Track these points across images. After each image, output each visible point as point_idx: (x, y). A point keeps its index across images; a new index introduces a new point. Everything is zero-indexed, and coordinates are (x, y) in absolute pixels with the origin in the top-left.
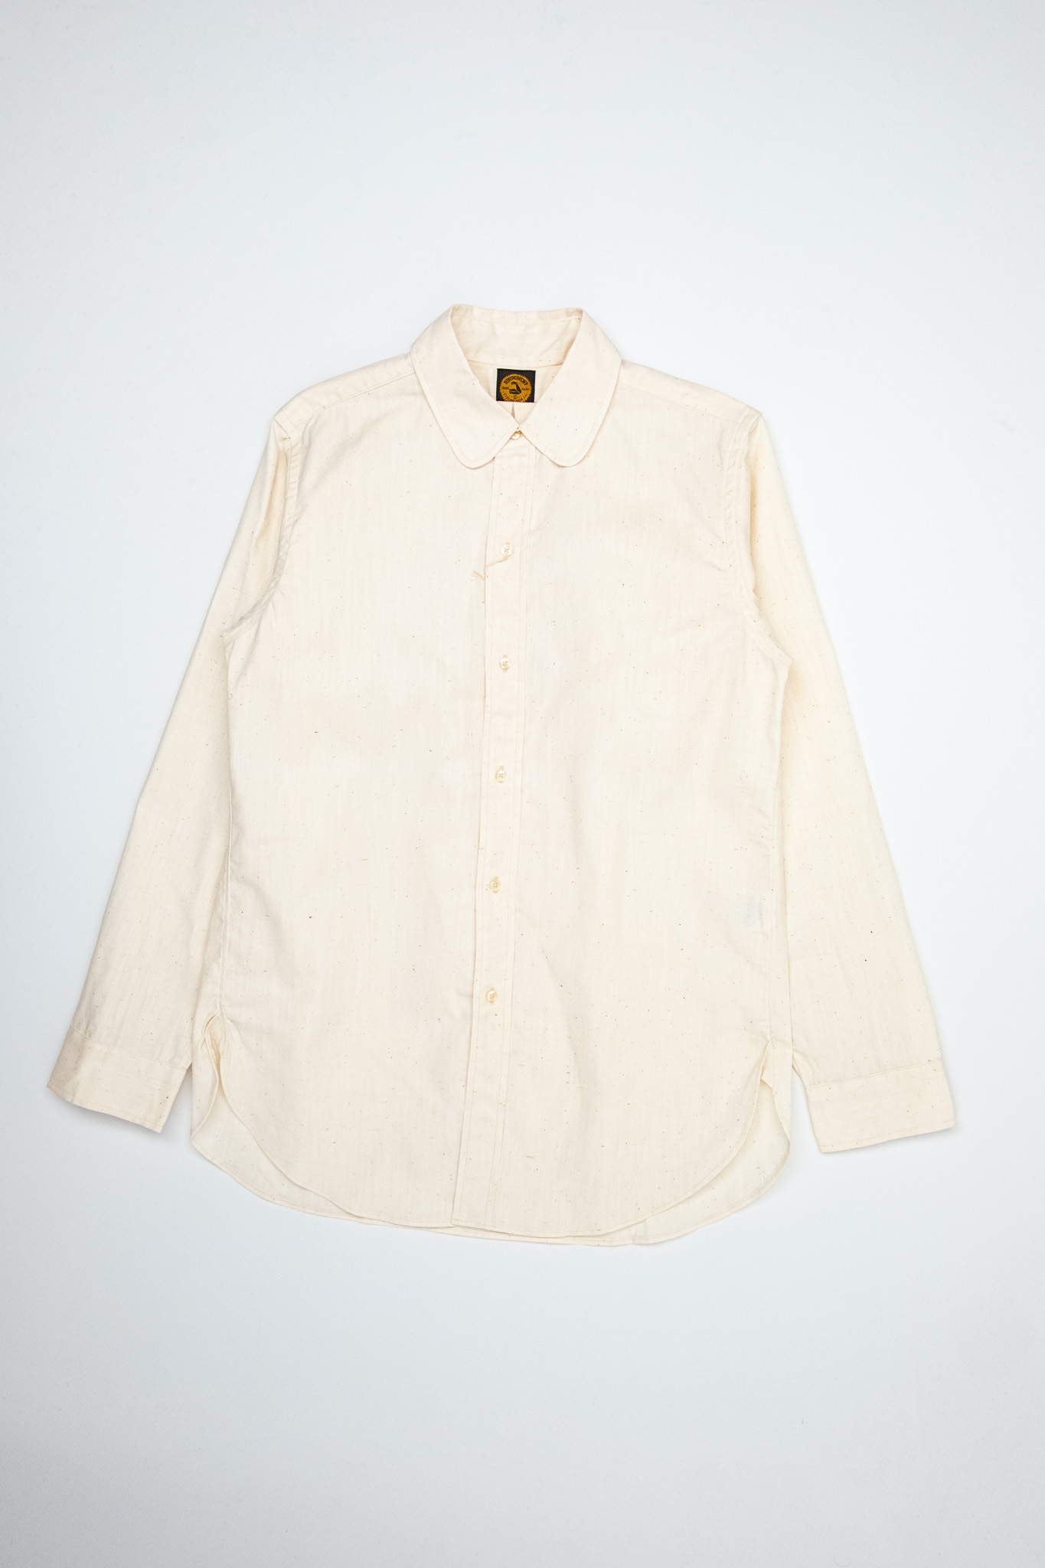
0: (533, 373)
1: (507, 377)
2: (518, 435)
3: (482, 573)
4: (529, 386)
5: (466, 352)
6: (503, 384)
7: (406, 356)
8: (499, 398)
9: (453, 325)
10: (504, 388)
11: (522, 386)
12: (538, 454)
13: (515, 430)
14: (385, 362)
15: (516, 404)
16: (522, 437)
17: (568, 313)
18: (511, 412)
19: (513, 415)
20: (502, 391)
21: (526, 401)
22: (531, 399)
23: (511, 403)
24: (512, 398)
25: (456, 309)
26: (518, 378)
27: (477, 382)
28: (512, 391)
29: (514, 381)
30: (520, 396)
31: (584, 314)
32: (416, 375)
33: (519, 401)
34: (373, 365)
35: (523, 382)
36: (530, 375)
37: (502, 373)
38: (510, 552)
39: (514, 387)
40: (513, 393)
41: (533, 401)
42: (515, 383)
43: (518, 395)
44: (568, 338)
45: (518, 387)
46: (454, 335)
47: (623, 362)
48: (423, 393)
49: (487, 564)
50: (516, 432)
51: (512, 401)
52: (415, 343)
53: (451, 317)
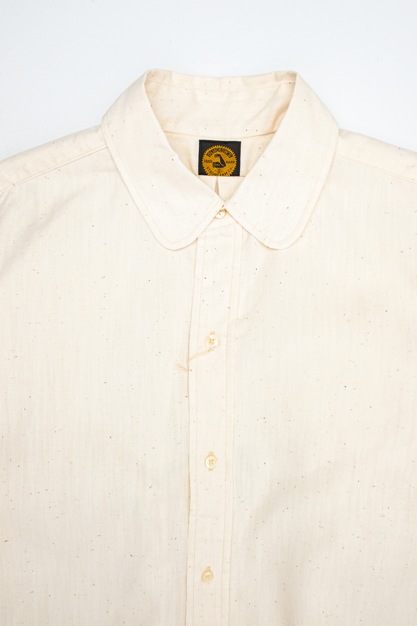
0: (239, 143)
1: (210, 150)
2: (223, 214)
3: (185, 366)
4: (234, 159)
5: (162, 124)
6: (205, 157)
7: (97, 129)
8: (202, 172)
9: (147, 92)
10: (207, 161)
11: (226, 158)
12: (245, 234)
13: (220, 208)
14: (75, 135)
15: (220, 178)
16: (228, 216)
17: (278, 77)
18: (214, 187)
19: (217, 191)
20: (205, 165)
21: (231, 175)
22: (236, 173)
23: (215, 177)
24: (216, 172)
25: (151, 75)
26: (222, 150)
27: (176, 157)
28: (216, 165)
29: (218, 153)
30: (224, 169)
31: (298, 78)
32: (109, 150)
33: (223, 175)
34: (63, 139)
35: (228, 154)
36: (235, 146)
37: (204, 145)
38: (216, 343)
39: (218, 160)
40: (216, 167)
41: (238, 175)
42: (219, 155)
43: (222, 169)
44: (278, 105)
45: (222, 160)
46: (149, 105)
47: (340, 131)
48: (117, 170)
49: (190, 357)
50: (221, 211)
51: (215, 175)
52: (106, 114)
53: (145, 84)
